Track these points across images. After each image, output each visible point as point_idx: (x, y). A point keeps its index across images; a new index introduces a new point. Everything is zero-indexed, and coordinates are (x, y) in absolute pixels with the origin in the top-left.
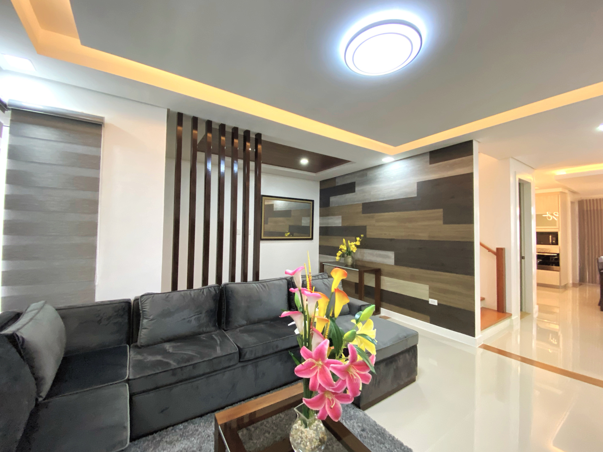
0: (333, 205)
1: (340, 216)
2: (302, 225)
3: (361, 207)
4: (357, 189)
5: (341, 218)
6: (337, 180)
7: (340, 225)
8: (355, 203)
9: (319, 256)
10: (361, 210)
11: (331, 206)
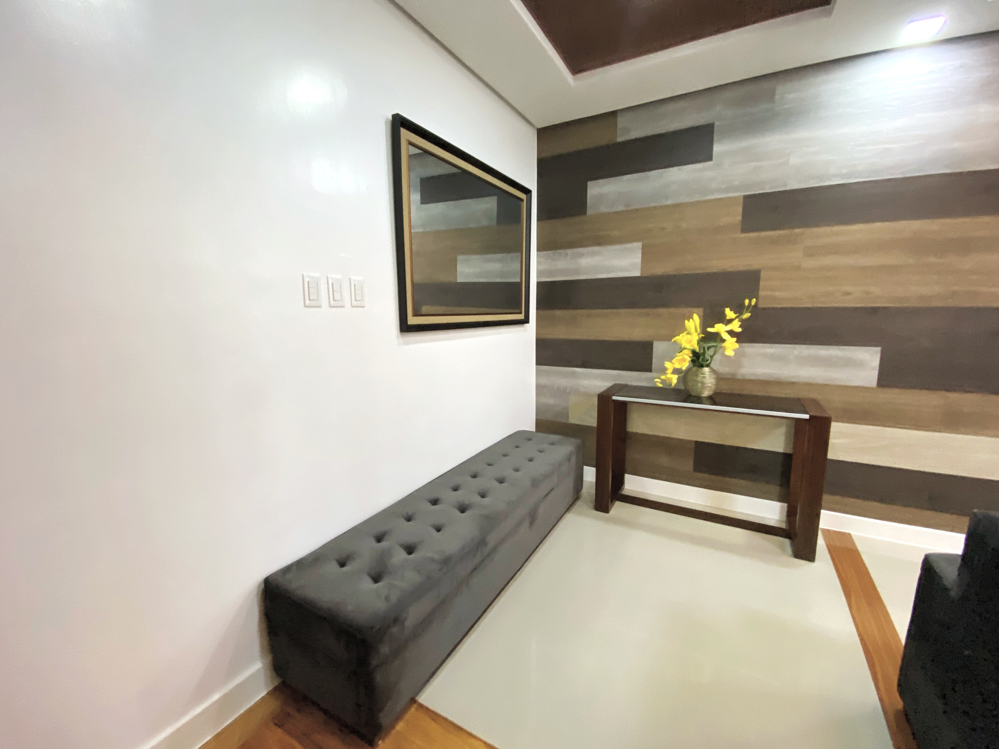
0: (603, 209)
1: (638, 245)
2: (460, 280)
3: (740, 210)
4: (718, 148)
5: (640, 252)
6: (621, 122)
7: (637, 273)
8: (711, 197)
9: (537, 370)
10: (739, 218)
11: (590, 211)
